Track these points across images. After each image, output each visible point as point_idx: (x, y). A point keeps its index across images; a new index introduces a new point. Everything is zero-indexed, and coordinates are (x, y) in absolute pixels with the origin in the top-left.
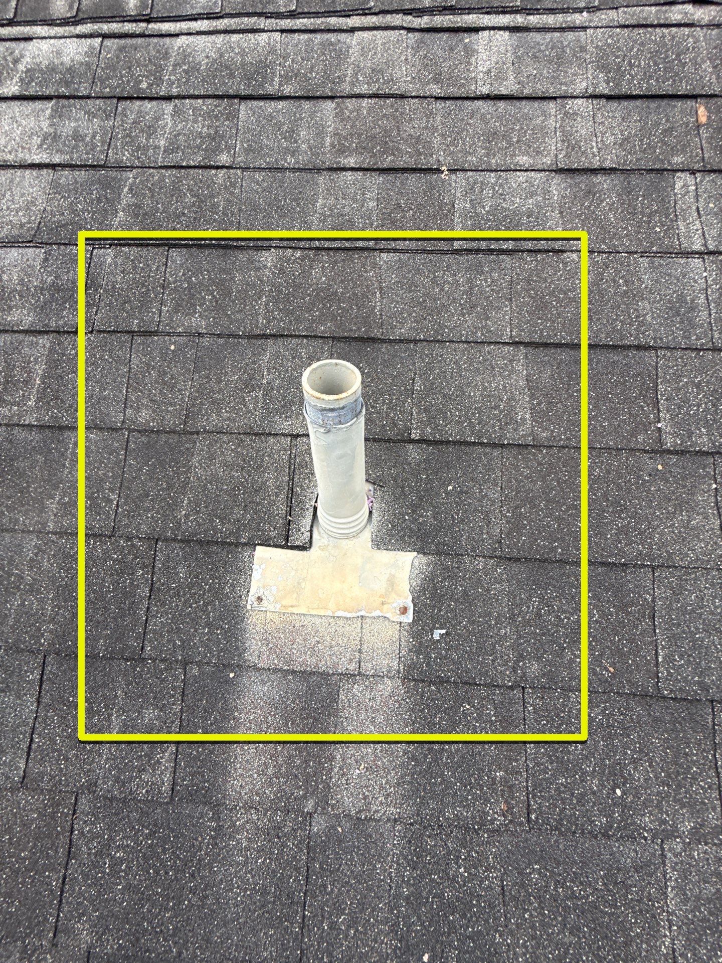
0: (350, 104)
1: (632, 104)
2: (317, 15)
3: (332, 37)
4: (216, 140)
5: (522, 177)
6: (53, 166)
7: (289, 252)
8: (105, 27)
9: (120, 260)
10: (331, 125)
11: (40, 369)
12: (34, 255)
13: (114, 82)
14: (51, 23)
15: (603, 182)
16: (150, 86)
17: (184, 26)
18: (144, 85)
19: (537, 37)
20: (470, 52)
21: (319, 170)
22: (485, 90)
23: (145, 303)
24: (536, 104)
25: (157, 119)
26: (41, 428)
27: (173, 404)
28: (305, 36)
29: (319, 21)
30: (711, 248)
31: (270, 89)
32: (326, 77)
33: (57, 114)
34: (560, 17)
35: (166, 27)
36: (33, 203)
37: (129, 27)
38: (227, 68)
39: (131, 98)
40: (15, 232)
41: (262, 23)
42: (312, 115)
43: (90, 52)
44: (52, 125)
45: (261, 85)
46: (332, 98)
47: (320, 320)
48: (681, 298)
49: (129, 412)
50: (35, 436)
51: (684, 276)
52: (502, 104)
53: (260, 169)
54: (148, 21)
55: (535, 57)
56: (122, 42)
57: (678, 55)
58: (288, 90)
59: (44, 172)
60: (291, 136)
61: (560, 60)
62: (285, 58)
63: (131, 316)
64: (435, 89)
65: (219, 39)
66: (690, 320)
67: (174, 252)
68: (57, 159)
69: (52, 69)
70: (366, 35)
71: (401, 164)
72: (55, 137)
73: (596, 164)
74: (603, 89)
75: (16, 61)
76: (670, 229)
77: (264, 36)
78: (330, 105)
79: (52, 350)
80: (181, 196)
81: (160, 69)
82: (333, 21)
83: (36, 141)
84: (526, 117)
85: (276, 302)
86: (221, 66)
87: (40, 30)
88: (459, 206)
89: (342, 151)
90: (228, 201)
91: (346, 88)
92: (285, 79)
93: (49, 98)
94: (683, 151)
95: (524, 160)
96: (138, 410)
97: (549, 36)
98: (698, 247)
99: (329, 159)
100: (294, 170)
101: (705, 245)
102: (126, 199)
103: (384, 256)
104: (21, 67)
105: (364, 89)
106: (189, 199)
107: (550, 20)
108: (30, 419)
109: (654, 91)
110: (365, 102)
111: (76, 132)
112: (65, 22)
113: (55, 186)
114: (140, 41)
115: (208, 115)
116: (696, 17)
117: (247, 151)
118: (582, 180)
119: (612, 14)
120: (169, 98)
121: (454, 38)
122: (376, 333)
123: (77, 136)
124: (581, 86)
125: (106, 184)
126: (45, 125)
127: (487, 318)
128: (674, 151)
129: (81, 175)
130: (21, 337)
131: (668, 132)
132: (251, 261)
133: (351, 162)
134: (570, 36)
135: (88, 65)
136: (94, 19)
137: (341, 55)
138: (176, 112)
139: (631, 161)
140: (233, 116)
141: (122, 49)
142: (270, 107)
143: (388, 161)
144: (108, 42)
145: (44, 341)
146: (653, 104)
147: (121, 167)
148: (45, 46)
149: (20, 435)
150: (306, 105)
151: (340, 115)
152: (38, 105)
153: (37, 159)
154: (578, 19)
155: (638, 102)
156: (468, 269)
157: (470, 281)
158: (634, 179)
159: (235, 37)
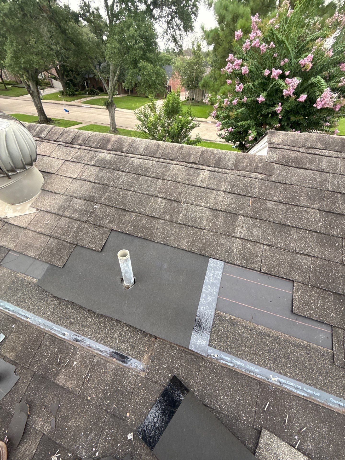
0: (166, 181)
1: (235, 195)
2: (165, 159)
3: (167, 165)
4: (132, 184)
5: (201, 208)
6: (95, 183)
7: (139, 214)
8: (117, 153)
9: (101, 207)
10: (160, 185)
11: (75, 229)
12: (83, 202)
13: (115, 166)
14: (106, 150)
15: (221, 214)
16: (122, 168)
17: (134, 155)
18: (121, 168)
19: (216, 174)
20: (199, 174)
21: (153, 196)
22: (198, 185)
23: (102, 219)
24: (211, 190)
25: (121, 176)
26: (70, 243)
27: (100, 245)
28: (161, 163)
29: (165, 160)
30: (242, 237)
31: (148, 174)
32: (162, 174)
33: (100, 171)
34: (223, 170)
35: (130, 155)
36: (87, 190)
37: (122, 154)
38: (141, 167)
39: (117, 170)
40: (81, 196)
41: (152, 159)
42: (156, 182)
43: (112, 158)
44: (98, 173)
45: (147, 173)
46: (162, 179)
47: (140, 233)
48: (230, 248)
49: (90, 244)
50: (68, 244)
51: (233, 243)
52: (202, 189)
53: (139, 193)
54: (127, 153)
55: (214, 178)
56: (120, 156)
57: (250, 185)
58: (152, 175)
59: (92, 183)
60: (149, 186)
61: (220, 180)
62: (155, 167)
63: (98, 221)
64: (187, 182)
65: (141, 160)
66: (230, 255)
67: (113, 209)
68: (96, 181)
69: (103, 160)
70: (175, 166)
71: (172, 199)
72: (98, 176)
73: (220, 209)
74: (228, 190)
75: (96, 157)
76: (233, 230)
77: (152, 161)
78: (161, 181)
79: (79, 225)
80: (120, 195)
81: (126, 164)
82: (168, 161)
83: (93, 176)
84: (207, 193)
85: (132, 226)
86: (140, 167)
87: (103, 151)
88: (183, 212)
89: (160, 192)
90: (130, 199)
91: (166, 178)
92: (153, 173)
93: (99, 167)
94: (244, 210)
95: (203, 204)
96: (92, 244)
97: (219, 174)
98: (238, 236)
99: (156, 194)
100: (147, 195)
101: (240, 236)
102: (108, 193)
103: (161, 220)
104: (96, 158)
105: (170, 179)
106: (121, 197)
107: (221, 170)
108: (69, 241)
109: (241, 193)
110: (169, 182)
111: (102, 175)
112: (109, 150)
113: (94, 187)
114: (124, 157)
115: (133, 178)
116: (258, 177)
117: (138, 188)
118: (215, 213)
119: (237, 172)
120: (125, 172)
121: (196, 170)
122: (152, 239)
123: (102, 177)
124: (223, 188)
125: (104, 189)
126: (97, 172)
127: (180, 242)
128: (241, 210)
129: (100, 186)
130: (73, 220)
131: (242, 204)
132: (130, 214)
133: (161, 196)
134: (225, 175)
135: (111, 160)
136: (115, 151)
137: (168, 169)
138: (126, 175)
139: (229, 210)
140: (138, 179)
141: (119, 158)
142: (147, 178)
143: (170, 197)
144: (117, 156)
145: (78, 222)
146: (240, 196)
147: (109, 186)
148: (103, 154)
149: (65, 243)
150: (156, 180)
151: (162, 184)
152: (97, 168)
153: (92, 180)
154: (228, 171)
155: (236, 195)
156: (180, 228)
157: (179, 231)
158: (229, 215)
159: (145, 160)
